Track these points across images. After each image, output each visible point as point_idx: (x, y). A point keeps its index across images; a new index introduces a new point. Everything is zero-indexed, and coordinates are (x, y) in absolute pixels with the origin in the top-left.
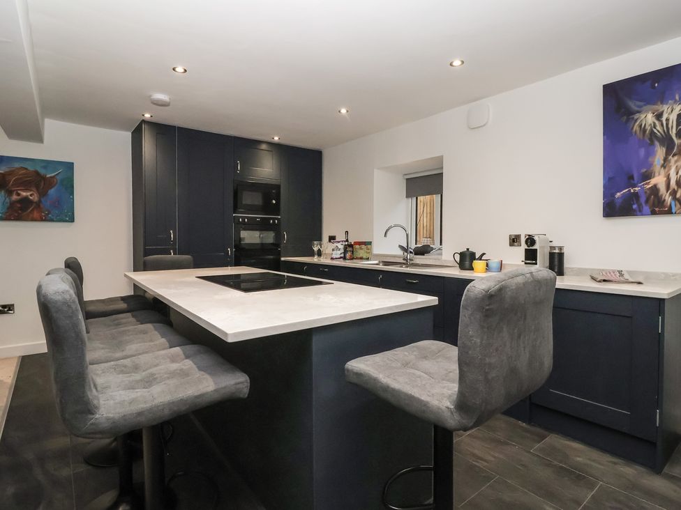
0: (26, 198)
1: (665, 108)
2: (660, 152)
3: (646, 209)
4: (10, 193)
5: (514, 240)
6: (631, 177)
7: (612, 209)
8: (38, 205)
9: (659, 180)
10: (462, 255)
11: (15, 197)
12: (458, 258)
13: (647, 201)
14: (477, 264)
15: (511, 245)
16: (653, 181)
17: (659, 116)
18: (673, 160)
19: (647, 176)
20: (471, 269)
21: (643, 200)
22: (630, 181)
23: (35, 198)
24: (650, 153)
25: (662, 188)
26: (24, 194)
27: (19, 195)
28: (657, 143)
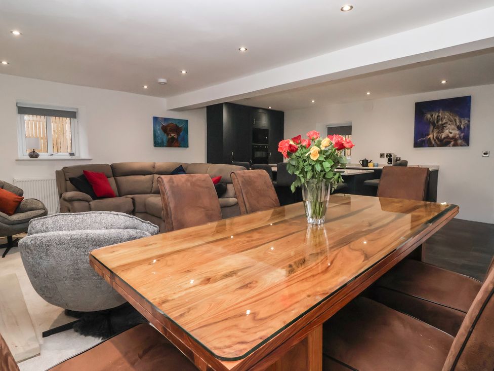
0: (173, 137)
1: (434, 113)
2: (432, 127)
3: (427, 145)
4: (168, 135)
5: (382, 155)
6: (423, 135)
7: (417, 145)
8: (177, 140)
9: (431, 136)
10: (363, 161)
11: (169, 137)
12: (361, 162)
13: (427, 142)
14: (369, 164)
15: (381, 157)
16: (429, 136)
17: (432, 116)
18: (435, 130)
19: (428, 135)
20: (367, 166)
21: (426, 142)
22: (423, 136)
23: (176, 137)
24: (429, 128)
25: (432, 138)
26: (172, 135)
27: (171, 135)
28: (431, 125)
